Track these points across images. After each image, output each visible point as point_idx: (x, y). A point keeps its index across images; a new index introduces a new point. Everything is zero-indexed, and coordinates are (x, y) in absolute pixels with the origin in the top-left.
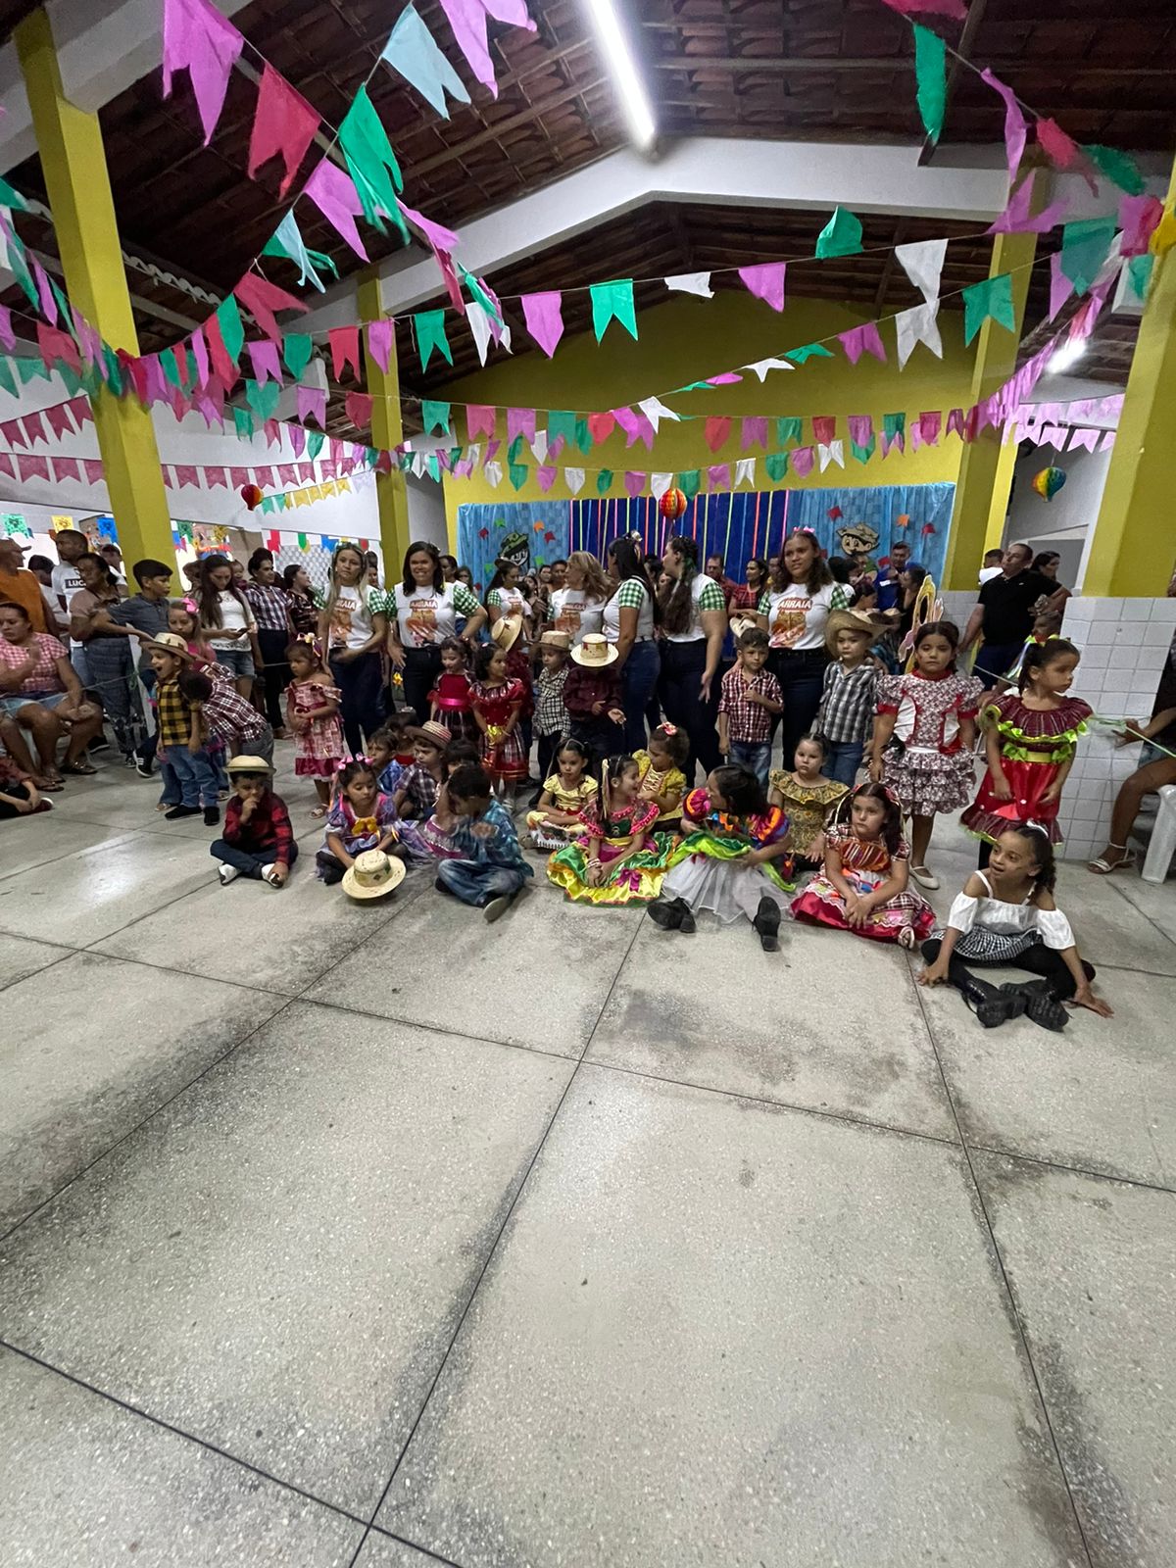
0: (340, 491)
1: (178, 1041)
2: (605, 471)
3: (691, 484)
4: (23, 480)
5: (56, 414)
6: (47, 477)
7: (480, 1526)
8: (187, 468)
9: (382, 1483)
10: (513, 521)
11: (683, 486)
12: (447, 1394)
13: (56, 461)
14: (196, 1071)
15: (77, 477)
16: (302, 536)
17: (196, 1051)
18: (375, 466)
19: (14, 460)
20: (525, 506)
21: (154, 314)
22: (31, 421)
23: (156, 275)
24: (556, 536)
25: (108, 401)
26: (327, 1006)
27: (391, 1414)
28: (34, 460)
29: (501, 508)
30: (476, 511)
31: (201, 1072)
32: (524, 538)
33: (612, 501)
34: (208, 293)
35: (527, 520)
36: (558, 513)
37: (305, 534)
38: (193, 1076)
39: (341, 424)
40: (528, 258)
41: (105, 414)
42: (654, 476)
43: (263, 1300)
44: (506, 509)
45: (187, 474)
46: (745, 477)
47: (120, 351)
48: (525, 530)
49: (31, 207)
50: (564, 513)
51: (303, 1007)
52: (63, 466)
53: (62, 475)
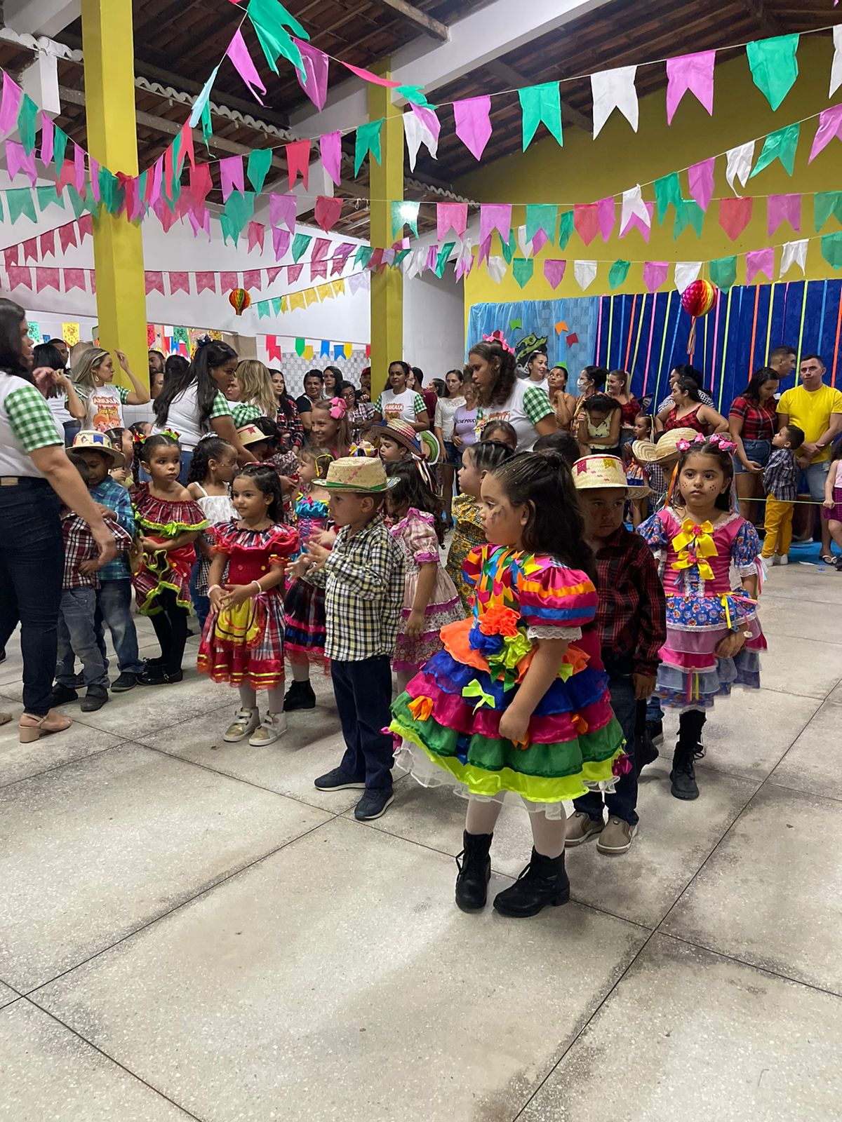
0: (337, 293)
1: (28, 754)
2: (620, 262)
3: (724, 274)
4: (38, 291)
5: (66, 232)
6: (58, 288)
7: (87, 1014)
8: (181, 274)
9: (40, 983)
10: (530, 323)
11: (714, 278)
12: (104, 960)
13: (68, 271)
14: (32, 772)
15: (83, 287)
16: (300, 342)
17: (38, 762)
18: (369, 265)
19: (33, 272)
20: (546, 305)
21: (168, 131)
22: (47, 237)
23: (172, 96)
24: (580, 338)
25: (106, 217)
26: (152, 749)
27: (63, 959)
28: (49, 272)
29: (518, 307)
30: (489, 311)
31: (34, 774)
32: (542, 341)
33: (650, 296)
34: (218, 106)
35: (547, 320)
36: (585, 311)
37: (303, 339)
38: (28, 776)
39: (354, 220)
40: (556, 30)
41: (102, 229)
42: (679, 266)
43: (13, 894)
44: (523, 309)
45: (180, 280)
46: (794, 263)
47: (119, 174)
48: (545, 332)
49: (75, 56)
50: (592, 311)
51: (132, 747)
52: (73, 276)
53: (71, 285)
